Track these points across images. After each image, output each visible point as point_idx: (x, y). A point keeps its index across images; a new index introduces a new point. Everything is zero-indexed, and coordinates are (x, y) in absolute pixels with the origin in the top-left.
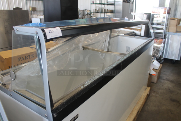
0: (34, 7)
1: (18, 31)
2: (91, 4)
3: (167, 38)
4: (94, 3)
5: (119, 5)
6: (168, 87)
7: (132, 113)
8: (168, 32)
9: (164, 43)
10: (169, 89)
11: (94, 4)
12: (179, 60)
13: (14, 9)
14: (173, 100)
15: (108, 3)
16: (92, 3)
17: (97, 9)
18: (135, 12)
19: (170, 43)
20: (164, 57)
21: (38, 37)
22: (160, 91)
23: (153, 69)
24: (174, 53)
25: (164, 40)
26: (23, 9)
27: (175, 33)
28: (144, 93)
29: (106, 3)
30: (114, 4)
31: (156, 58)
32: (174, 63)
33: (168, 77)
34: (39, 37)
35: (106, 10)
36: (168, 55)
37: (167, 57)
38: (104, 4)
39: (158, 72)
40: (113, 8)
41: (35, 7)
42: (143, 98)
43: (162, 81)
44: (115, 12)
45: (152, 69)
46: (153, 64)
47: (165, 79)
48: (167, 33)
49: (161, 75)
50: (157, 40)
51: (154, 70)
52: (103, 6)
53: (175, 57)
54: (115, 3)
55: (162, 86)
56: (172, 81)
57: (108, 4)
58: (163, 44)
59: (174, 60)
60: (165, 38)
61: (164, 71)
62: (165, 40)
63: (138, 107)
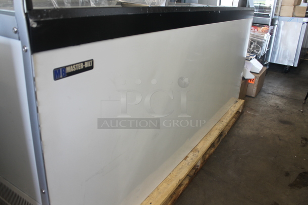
3: (276, 26)
6: (276, 103)
7: (209, 133)
8: (279, 16)
9: (271, 34)
10: (278, 107)
12: (296, 66)
14: (283, 122)
19: (282, 35)
20: (269, 61)
22: (261, 108)
24: (287, 54)
25: (271, 28)
27: (291, 18)
28: (233, 107)
31: (256, 56)
32: (286, 72)
33: (275, 91)
36: (277, 57)
37: (276, 61)
39: (258, 78)
42: (231, 114)
43: (266, 95)
45: (250, 71)
46: (251, 63)
47: (270, 92)
48: (277, 17)
49: (263, 87)
50: (259, 28)
53: (289, 60)
55: (266, 102)
56: (282, 97)
58: (268, 34)
59: (286, 66)
60: (273, 24)
61: (270, 83)
62: (274, 28)
63: (220, 126)
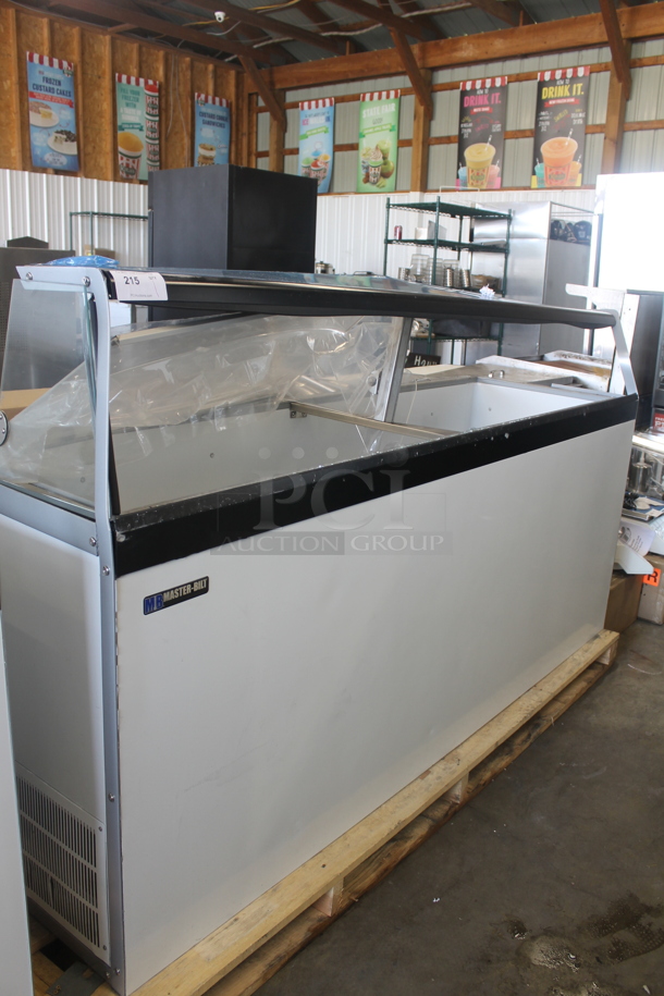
0: (106, 247)
1: (31, 279)
2: (388, 242)
4: (404, 238)
5: (532, 253)
11: (400, 240)
13: (9, 242)
15: (476, 241)
16: (390, 238)
17: (416, 270)
18: (596, 285)
21: (89, 296)
23: (650, 554)
26: (52, 248)
28: (580, 653)
29: (466, 240)
30: (507, 244)
34: (93, 298)
35: (461, 272)
38: (456, 246)
40: (502, 269)
41: (112, 249)
44: (510, 285)
45: (646, 552)
51: (650, 558)
52: (446, 255)
54: (513, 242)
57: (473, 248)
63: (532, 702)
